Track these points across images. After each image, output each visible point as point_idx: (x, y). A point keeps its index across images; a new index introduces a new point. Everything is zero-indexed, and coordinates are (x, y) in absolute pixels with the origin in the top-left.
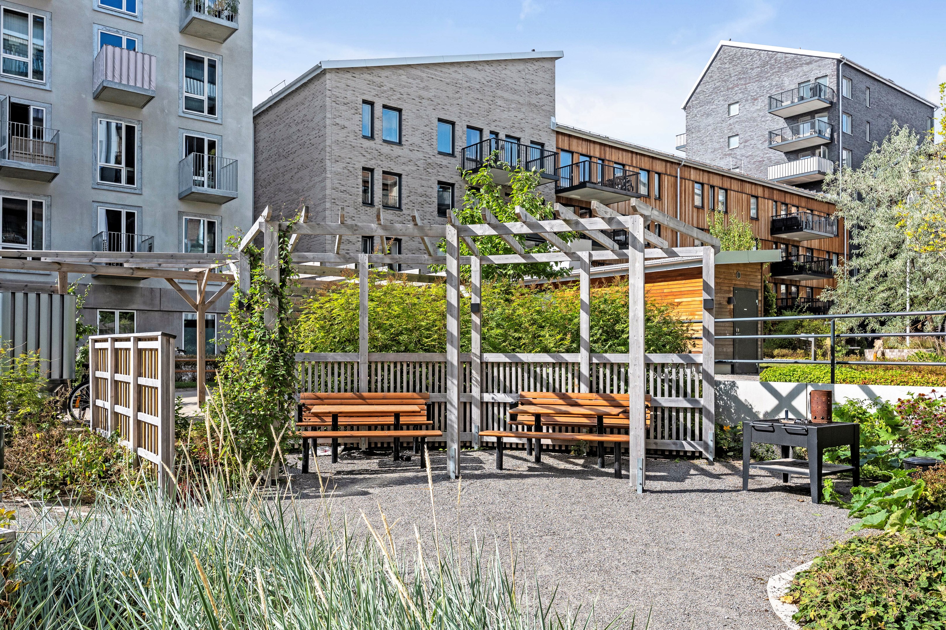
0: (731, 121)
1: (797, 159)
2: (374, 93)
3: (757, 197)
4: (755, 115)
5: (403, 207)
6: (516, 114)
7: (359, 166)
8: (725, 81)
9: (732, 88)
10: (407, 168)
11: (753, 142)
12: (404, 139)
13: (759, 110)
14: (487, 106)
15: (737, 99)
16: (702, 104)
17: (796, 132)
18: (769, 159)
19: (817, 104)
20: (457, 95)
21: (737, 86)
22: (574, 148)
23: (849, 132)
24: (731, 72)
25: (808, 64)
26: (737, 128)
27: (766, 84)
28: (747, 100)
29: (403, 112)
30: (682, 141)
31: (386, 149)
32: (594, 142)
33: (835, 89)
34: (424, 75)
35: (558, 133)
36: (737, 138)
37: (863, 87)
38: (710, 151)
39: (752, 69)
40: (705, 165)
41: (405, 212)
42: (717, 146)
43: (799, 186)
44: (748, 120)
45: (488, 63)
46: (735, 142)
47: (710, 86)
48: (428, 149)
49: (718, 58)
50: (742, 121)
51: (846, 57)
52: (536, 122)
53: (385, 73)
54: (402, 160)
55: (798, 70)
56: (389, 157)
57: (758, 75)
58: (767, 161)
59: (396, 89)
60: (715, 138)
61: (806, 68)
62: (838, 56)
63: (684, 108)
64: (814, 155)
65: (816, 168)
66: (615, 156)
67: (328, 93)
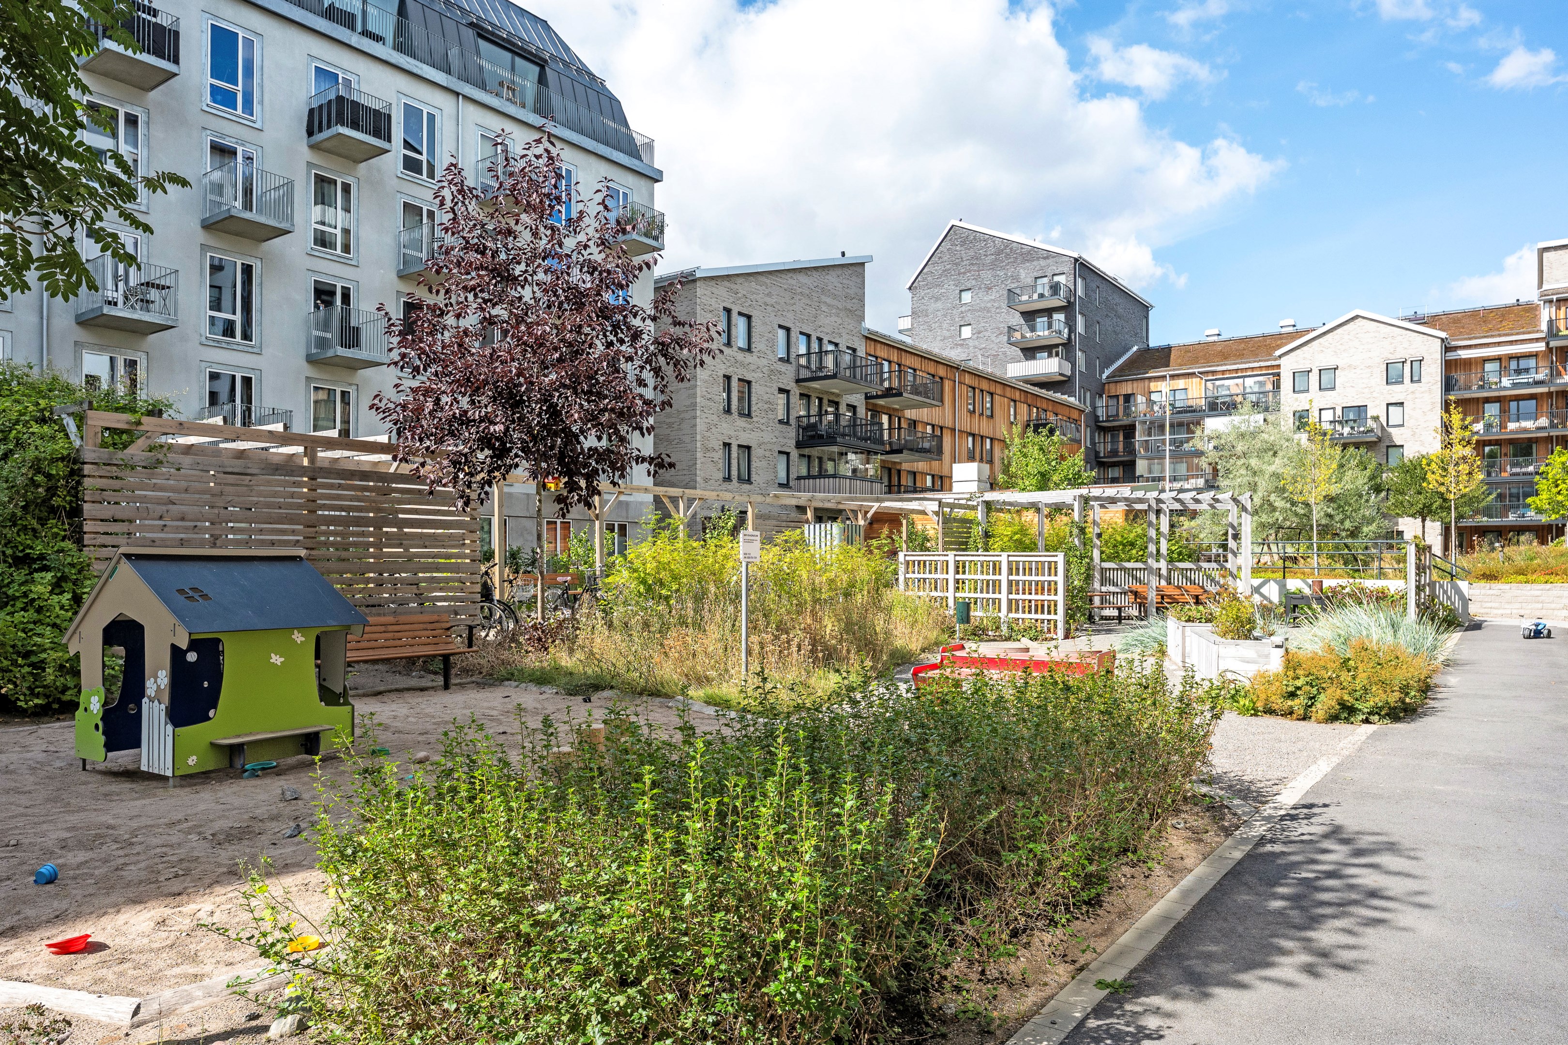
0: (963, 309)
1: (1034, 358)
2: (732, 300)
3: (1015, 401)
4: (989, 305)
5: (753, 414)
6: (836, 319)
7: (721, 374)
8: (957, 264)
9: (964, 273)
10: (755, 375)
11: (987, 334)
12: (753, 346)
13: (994, 300)
14: (814, 312)
15: (969, 286)
16: (929, 286)
17: (1033, 329)
18: (1005, 353)
19: (1056, 302)
20: (792, 302)
21: (970, 271)
22: (878, 354)
23: (1083, 333)
24: (964, 255)
25: (1045, 258)
26: (969, 317)
27: (1001, 273)
28: (980, 288)
29: (753, 319)
30: (906, 323)
31: (740, 356)
32: (894, 347)
33: (1072, 288)
34: (768, 281)
35: (867, 338)
36: (969, 328)
37: (1094, 286)
38: (939, 338)
39: (986, 256)
40: (930, 353)
41: (755, 419)
42: (947, 334)
43: (1034, 385)
44: (981, 310)
45: (816, 268)
46: (966, 332)
47: (939, 268)
48: (771, 356)
49: (948, 238)
50: (975, 310)
51: (1084, 256)
52: (850, 327)
53: (740, 280)
54: (752, 367)
55: (1035, 263)
56: (742, 365)
57: (992, 263)
58: (1001, 356)
59: (748, 295)
60: (945, 326)
61: (1043, 263)
62: (1076, 256)
63: (910, 288)
64: (1050, 356)
65: (1056, 369)
66: (908, 361)
67: (698, 300)
